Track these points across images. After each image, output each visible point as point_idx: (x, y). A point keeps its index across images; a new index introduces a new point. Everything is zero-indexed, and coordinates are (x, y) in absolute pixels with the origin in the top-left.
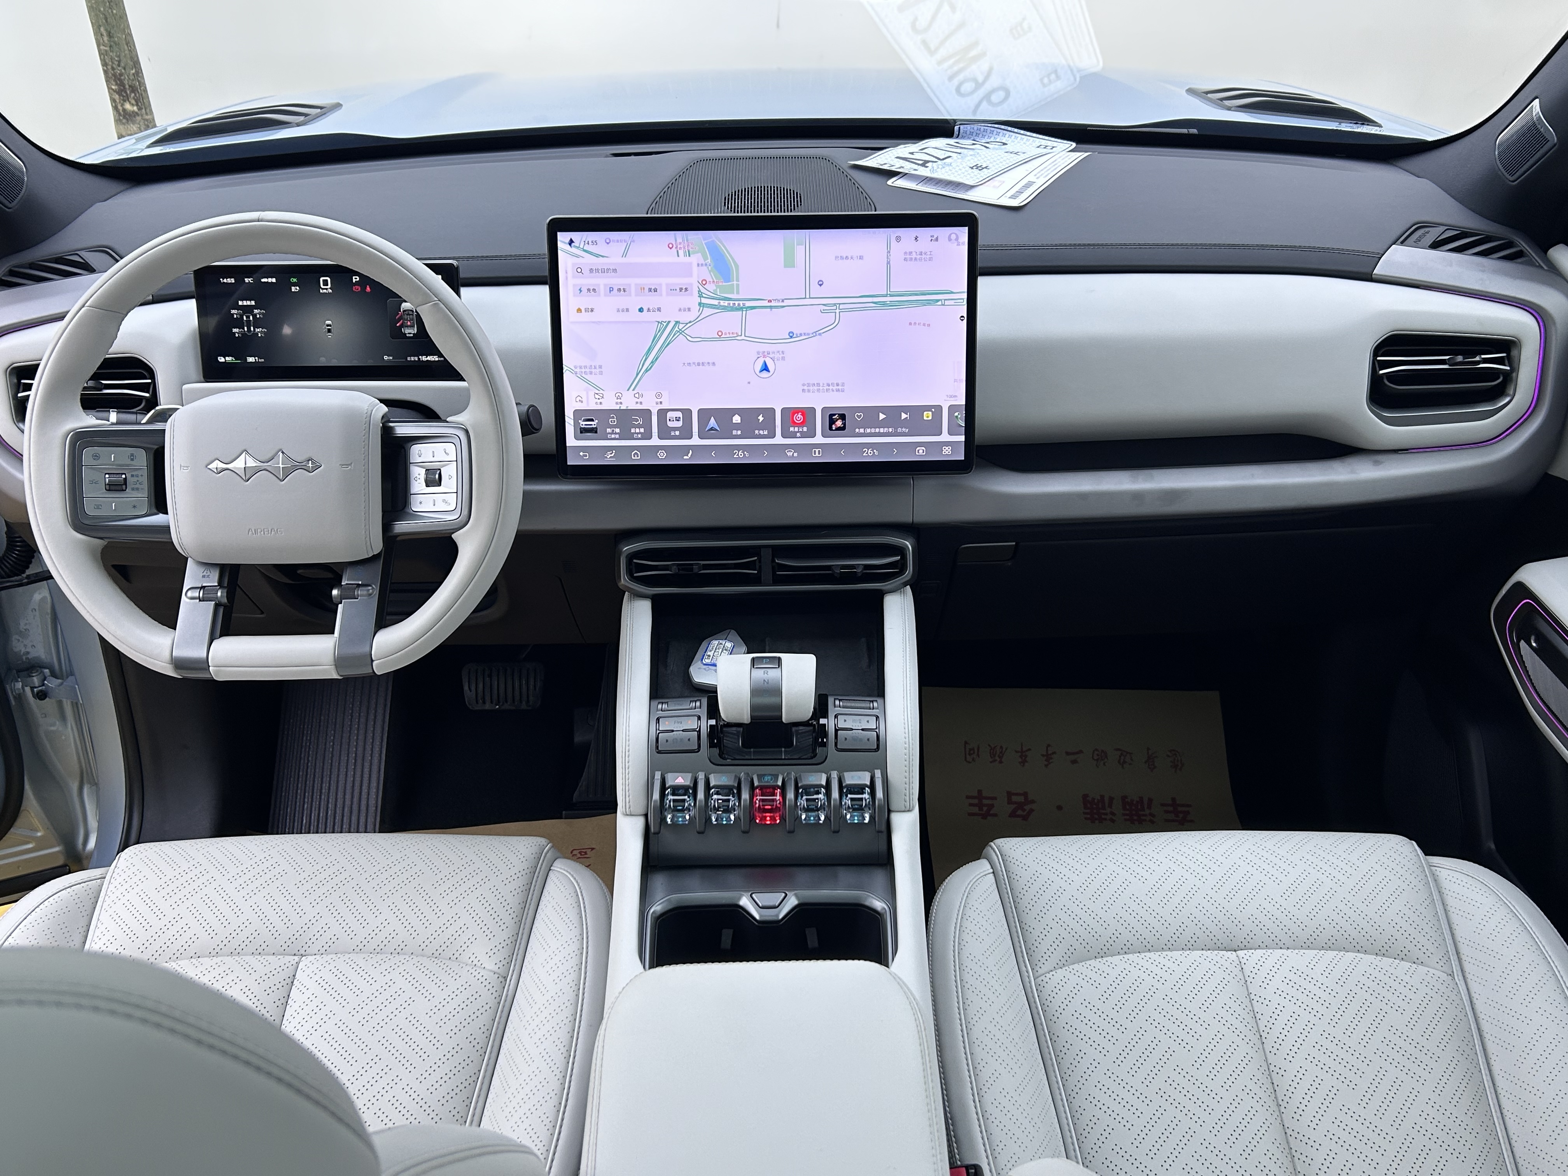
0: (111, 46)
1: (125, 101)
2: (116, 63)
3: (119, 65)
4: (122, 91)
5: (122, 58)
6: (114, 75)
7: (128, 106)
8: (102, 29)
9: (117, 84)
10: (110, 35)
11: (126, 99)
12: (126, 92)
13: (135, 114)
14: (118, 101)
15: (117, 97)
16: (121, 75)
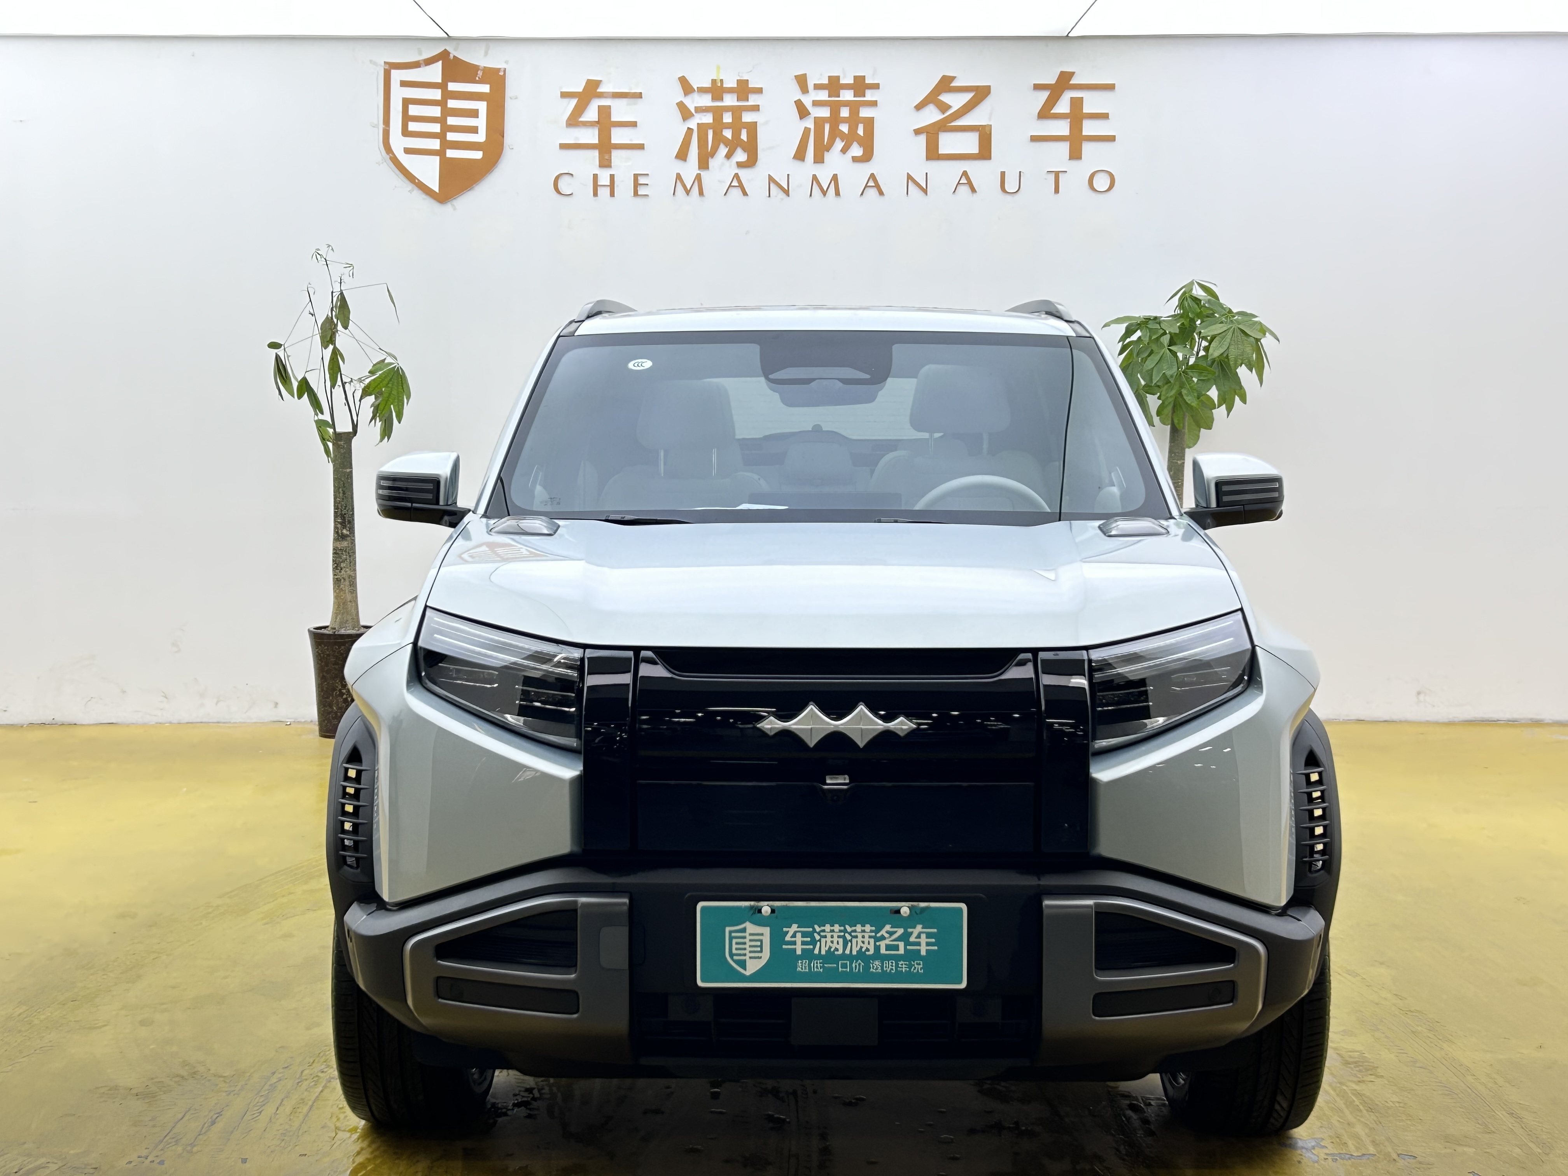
0: (343, 499)
1: (343, 528)
2: (344, 507)
3: (345, 509)
4: (343, 523)
5: (347, 505)
6: (341, 514)
7: (345, 531)
8: (341, 489)
9: (341, 519)
10: (344, 493)
11: (344, 527)
12: (345, 524)
13: (347, 536)
14: (340, 528)
15: (339, 526)
16: (345, 514)
